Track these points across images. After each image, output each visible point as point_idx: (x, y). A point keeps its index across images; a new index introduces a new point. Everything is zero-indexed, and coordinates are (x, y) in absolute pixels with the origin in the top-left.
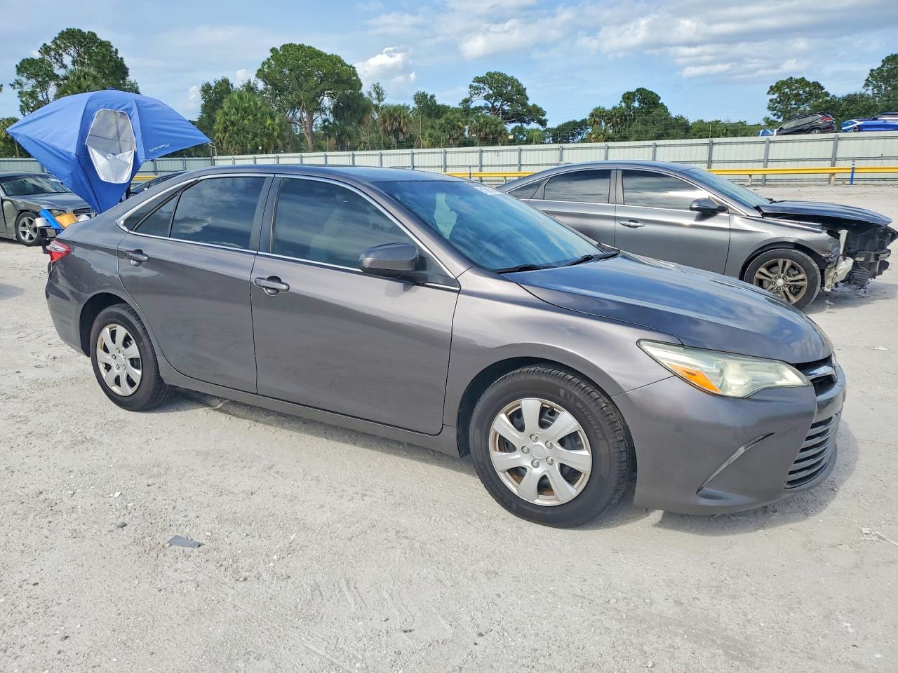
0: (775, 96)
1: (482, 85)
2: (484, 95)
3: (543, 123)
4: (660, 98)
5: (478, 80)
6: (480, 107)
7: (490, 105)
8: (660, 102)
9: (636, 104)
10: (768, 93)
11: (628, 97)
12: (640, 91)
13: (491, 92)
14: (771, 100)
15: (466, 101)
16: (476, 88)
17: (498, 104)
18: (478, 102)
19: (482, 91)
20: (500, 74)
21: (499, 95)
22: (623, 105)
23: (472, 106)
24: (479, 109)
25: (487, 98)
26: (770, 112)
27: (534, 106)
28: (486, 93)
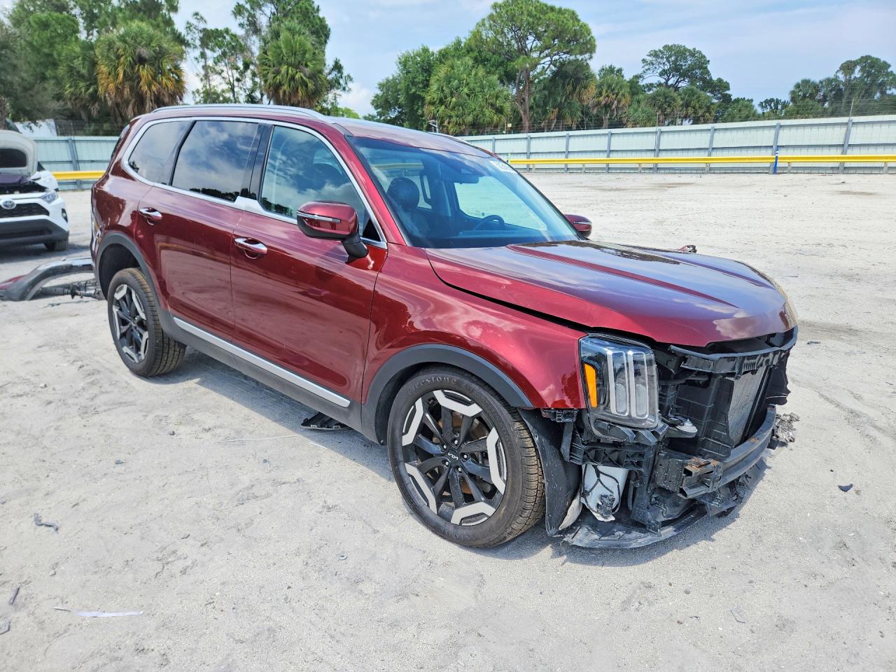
1: (656, 59)
2: (659, 71)
4: (889, 66)
5: (655, 54)
6: (651, 85)
7: (663, 81)
8: (889, 70)
9: (857, 73)
11: (848, 67)
12: (865, 59)
13: (668, 67)
15: (638, 77)
16: (651, 63)
17: (672, 81)
18: (653, 78)
19: (658, 67)
20: (679, 47)
21: (676, 69)
22: (841, 77)
23: (642, 83)
24: (650, 86)
25: (661, 75)
27: (720, 80)
28: (661, 70)
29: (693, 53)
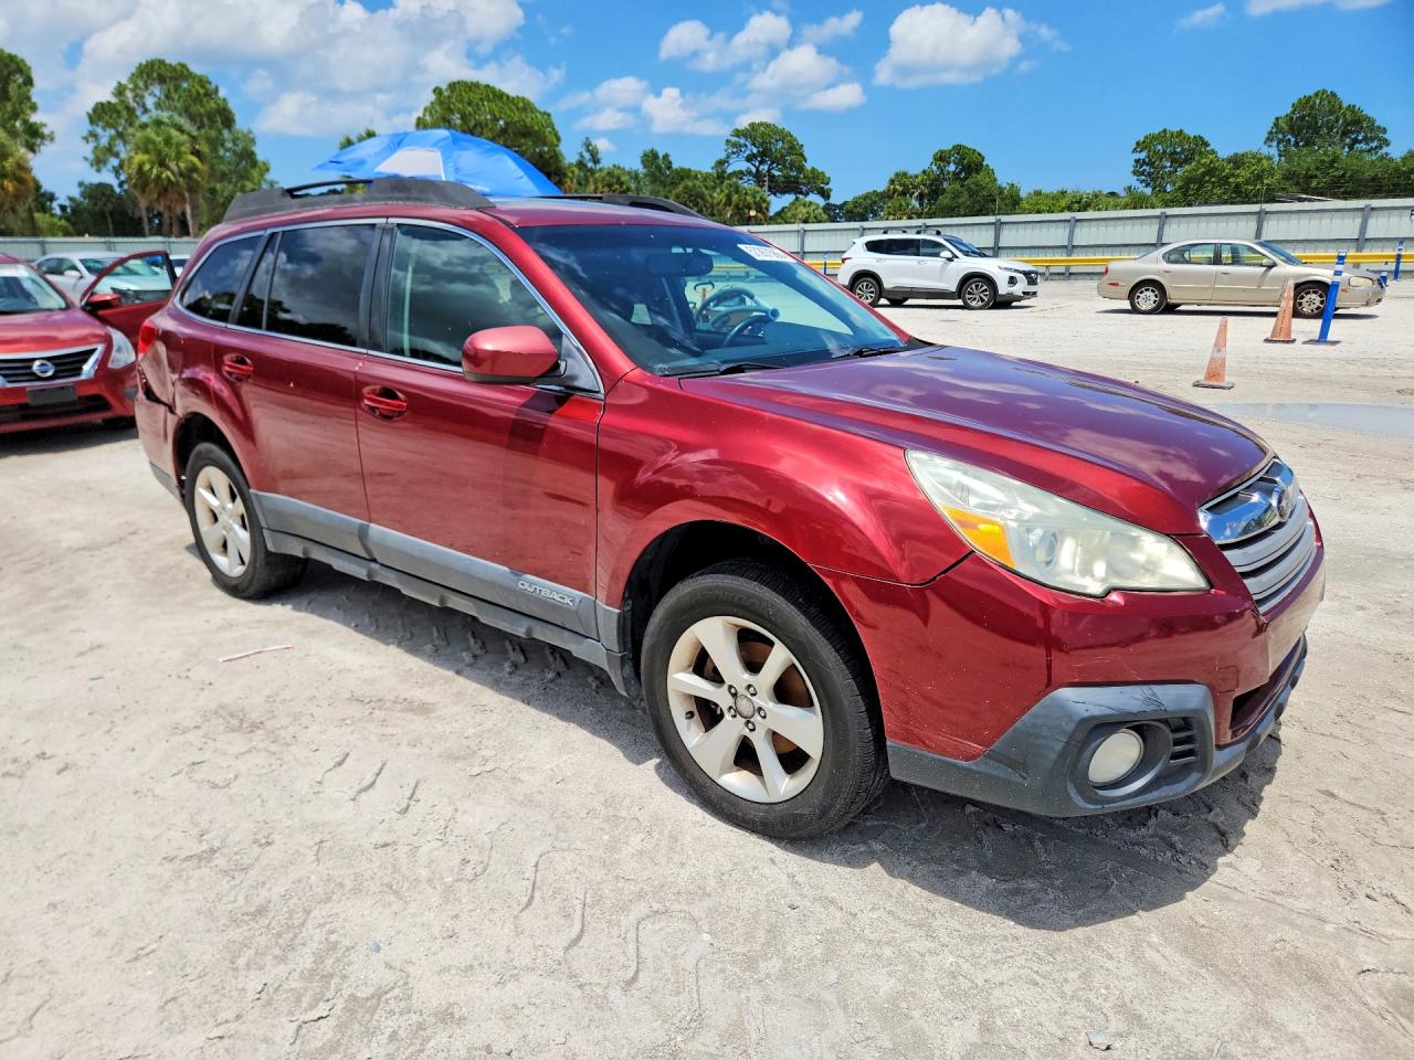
0: (1143, 155)
1: (742, 141)
2: (745, 154)
3: (825, 194)
5: (737, 133)
6: (741, 172)
7: (754, 170)
8: (984, 163)
9: (952, 168)
10: (1135, 150)
11: (941, 158)
12: (958, 149)
13: (755, 150)
14: (1137, 161)
15: (720, 163)
16: (735, 145)
17: (764, 168)
18: (738, 164)
19: (743, 149)
20: (767, 125)
21: (764, 155)
22: (935, 168)
23: (729, 170)
24: (740, 174)
25: (749, 159)
26: (1135, 178)
27: (813, 170)
28: (748, 152)
29: (784, 136)
